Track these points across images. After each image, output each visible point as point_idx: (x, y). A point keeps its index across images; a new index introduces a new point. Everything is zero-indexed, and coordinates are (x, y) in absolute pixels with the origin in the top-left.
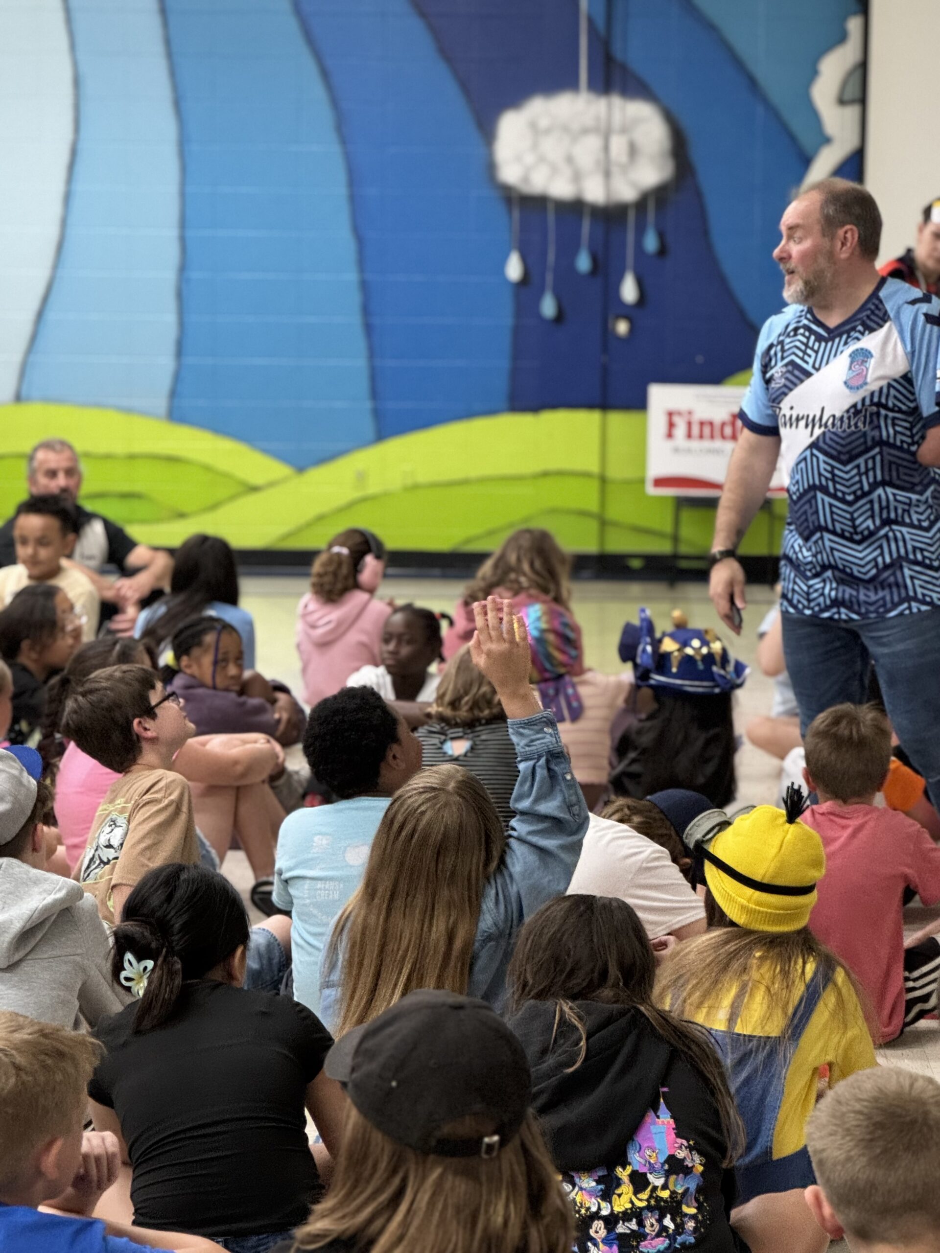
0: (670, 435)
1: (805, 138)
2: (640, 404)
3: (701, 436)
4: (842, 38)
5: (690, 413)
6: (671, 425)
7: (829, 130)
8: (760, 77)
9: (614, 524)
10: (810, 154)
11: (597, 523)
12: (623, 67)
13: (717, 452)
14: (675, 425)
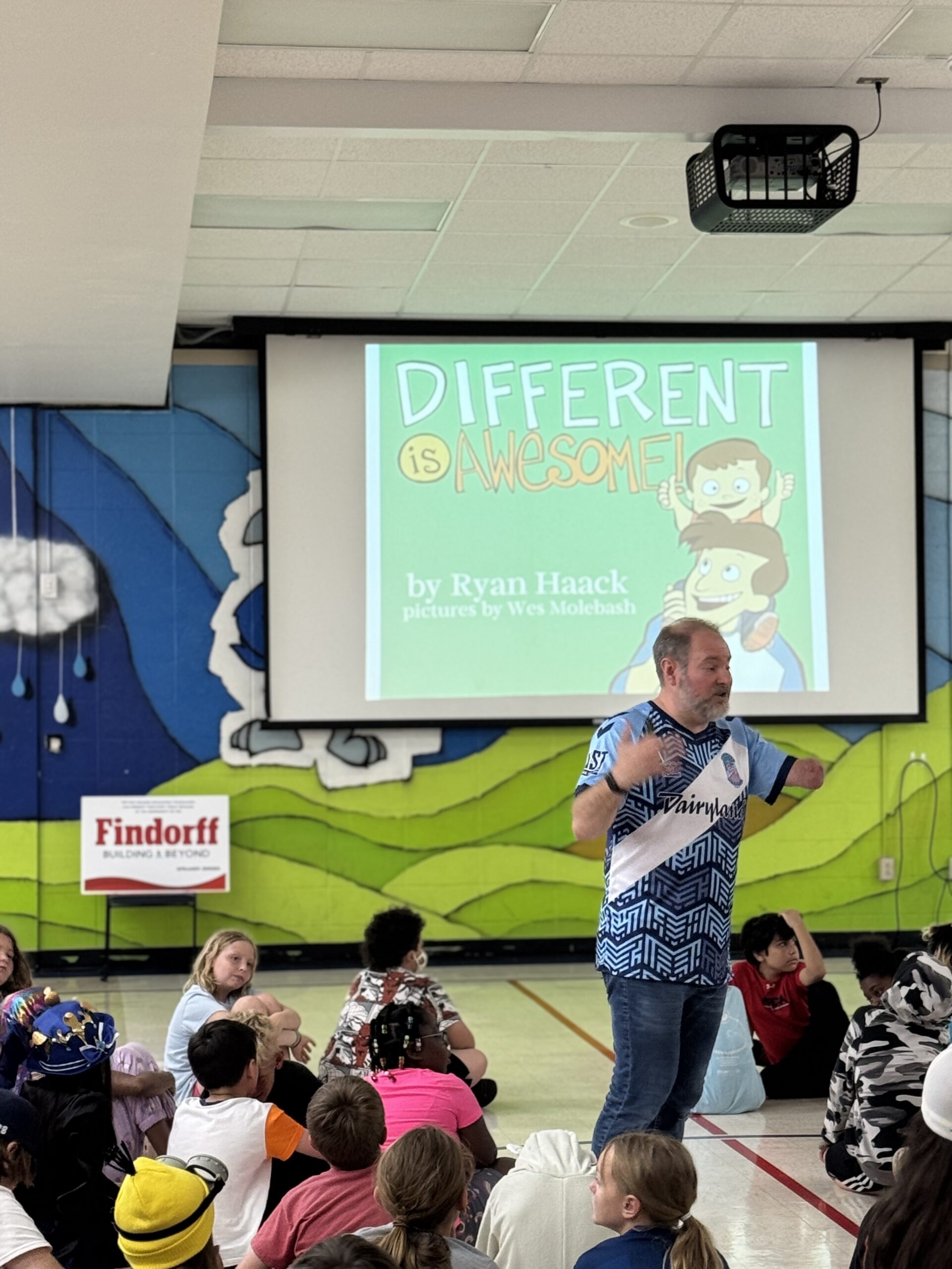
0: (101, 841)
2: (73, 814)
3: (129, 842)
4: (245, 489)
5: (118, 820)
6: (102, 832)
7: (236, 567)
8: (173, 523)
9: (51, 924)
10: (221, 589)
11: (35, 924)
12: (51, 514)
13: (144, 854)
14: (106, 832)
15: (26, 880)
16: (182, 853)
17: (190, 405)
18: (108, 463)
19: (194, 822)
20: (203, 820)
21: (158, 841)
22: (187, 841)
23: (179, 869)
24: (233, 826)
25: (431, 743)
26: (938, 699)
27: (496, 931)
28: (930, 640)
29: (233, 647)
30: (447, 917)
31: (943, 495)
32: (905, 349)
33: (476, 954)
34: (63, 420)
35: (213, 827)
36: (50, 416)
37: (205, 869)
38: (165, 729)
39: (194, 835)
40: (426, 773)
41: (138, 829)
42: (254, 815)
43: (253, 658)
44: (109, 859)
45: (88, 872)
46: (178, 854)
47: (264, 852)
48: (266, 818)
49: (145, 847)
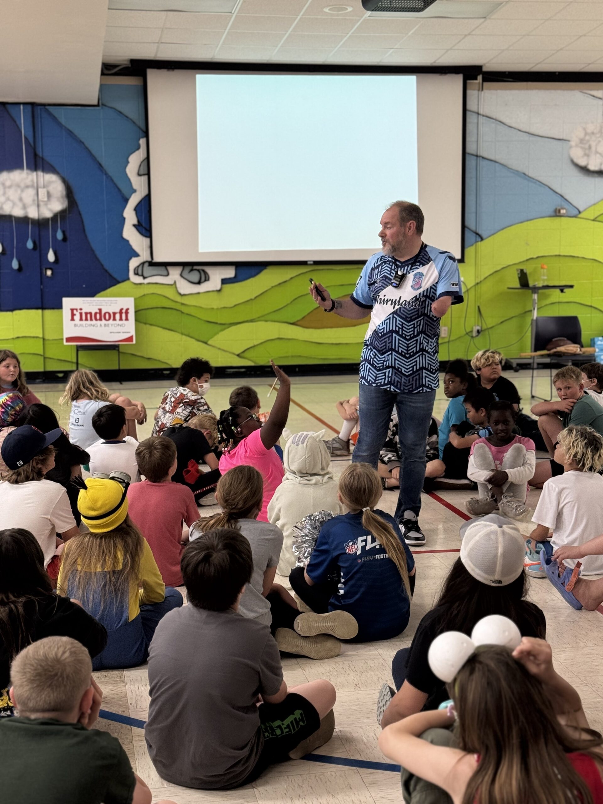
0: (73, 319)
1: (125, 191)
2: (59, 306)
3: (86, 319)
4: (138, 148)
5: (81, 309)
6: (73, 315)
7: (135, 187)
8: (103, 164)
9: (50, 358)
10: (128, 197)
11: (42, 358)
12: (43, 159)
13: (94, 326)
14: (75, 315)
15: (37, 337)
16: (112, 325)
17: (109, 104)
18: (70, 133)
19: (118, 310)
20: (121, 310)
21: (100, 319)
22: (114, 319)
23: (111, 333)
24: (136, 312)
25: (230, 273)
26: (469, 251)
27: (262, 362)
28: (467, 223)
29: (134, 225)
30: (238, 355)
31: (474, 153)
32: (458, 80)
33: (253, 373)
34: (47, 111)
35: (127, 312)
36: (41, 109)
37: (123, 332)
38: (102, 265)
39: (118, 316)
40: (228, 287)
41: (91, 313)
42: (146, 307)
43: (144, 231)
44: (77, 328)
45: (67, 334)
46: (110, 326)
47: (151, 325)
48: (152, 308)
49: (94, 322)
